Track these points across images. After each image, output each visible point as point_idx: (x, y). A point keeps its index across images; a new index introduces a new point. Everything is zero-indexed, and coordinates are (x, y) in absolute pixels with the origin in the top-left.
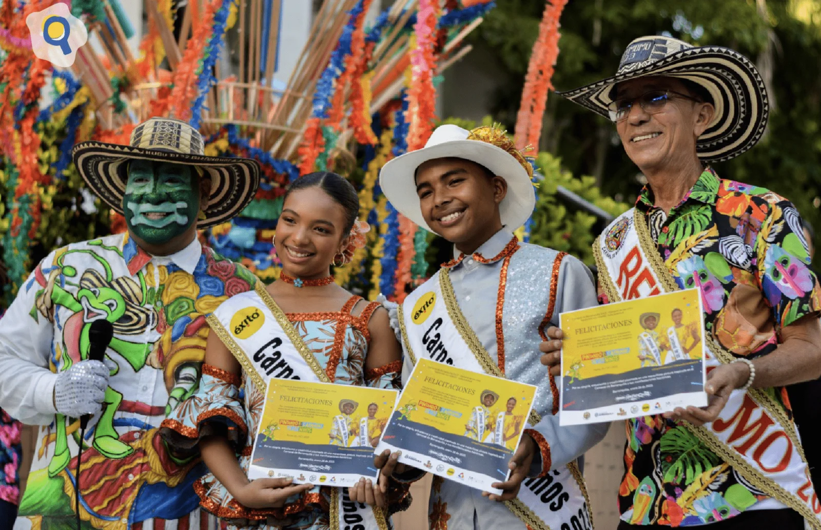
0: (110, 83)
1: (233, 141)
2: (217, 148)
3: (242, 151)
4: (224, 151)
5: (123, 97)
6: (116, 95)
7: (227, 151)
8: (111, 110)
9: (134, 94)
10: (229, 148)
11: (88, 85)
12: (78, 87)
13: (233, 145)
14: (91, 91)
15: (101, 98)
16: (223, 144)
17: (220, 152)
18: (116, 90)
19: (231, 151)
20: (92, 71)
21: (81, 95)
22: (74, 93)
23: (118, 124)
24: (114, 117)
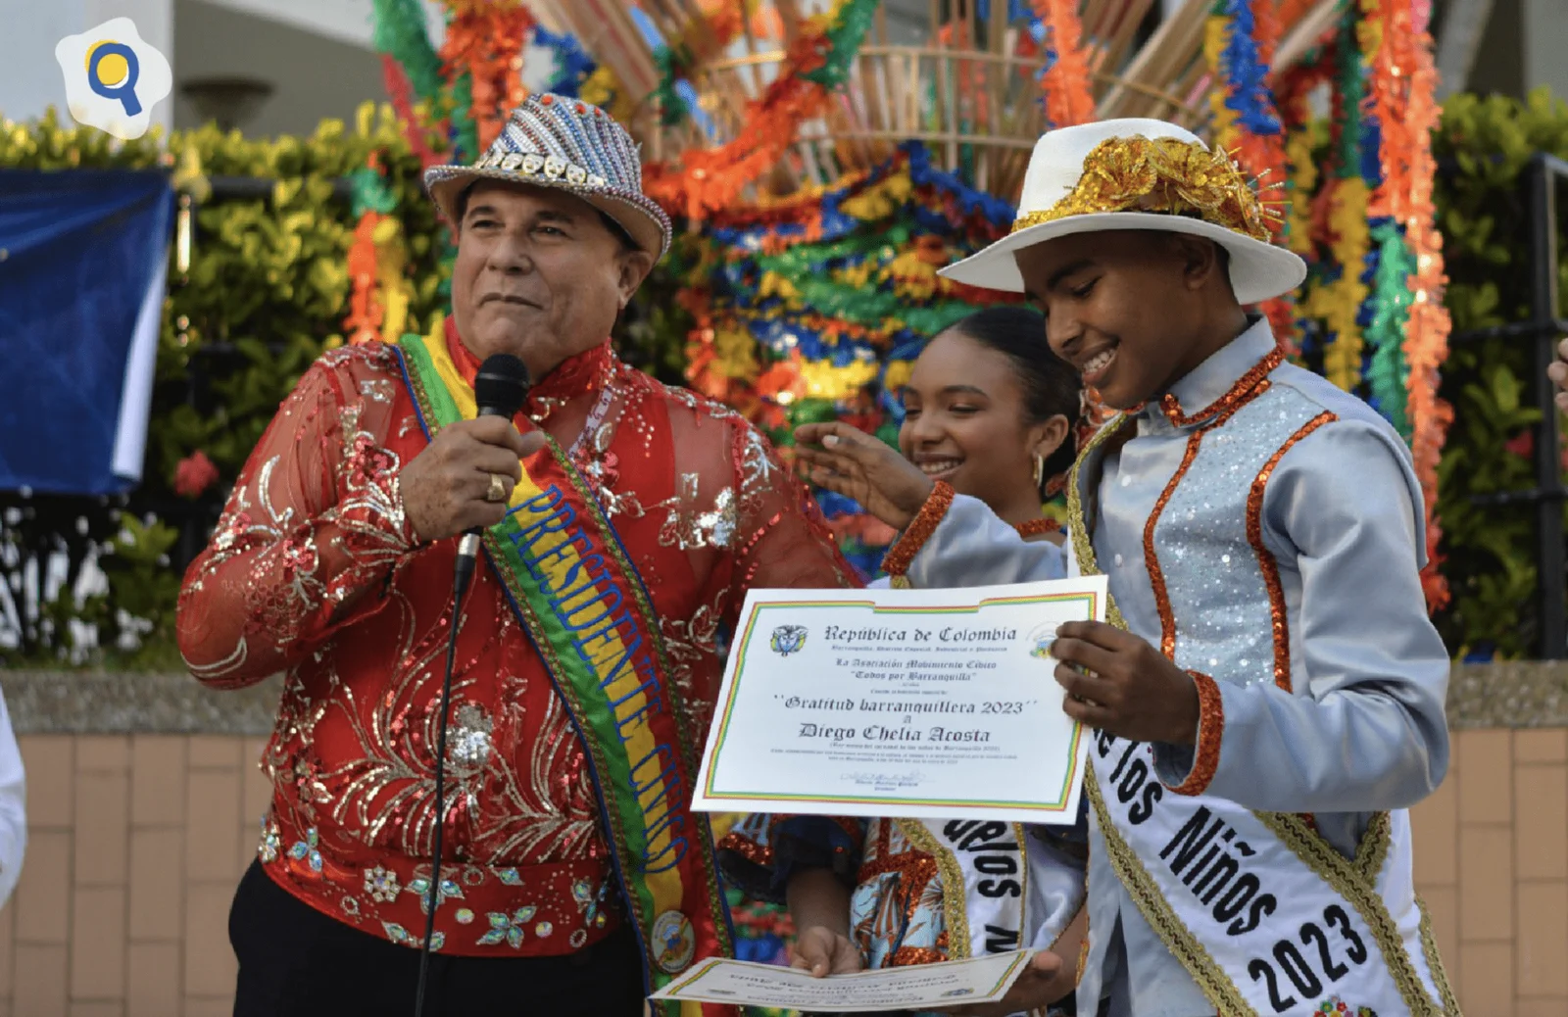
0: (653, 58)
1: (922, 178)
2: (886, 195)
3: (942, 200)
4: (903, 201)
5: (683, 89)
6: (667, 86)
7: (910, 202)
8: (657, 119)
9: (703, 79)
10: (914, 195)
11: (609, 66)
12: (590, 68)
13: (924, 187)
14: (615, 76)
15: (638, 93)
16: (899, 185)
17: (894, 202)
18: (666, 74)
19: (919, 200)
20: (614, 34)
21: (597, 86)
22: (581, 83)
23: (675, 148)
24: (665, 133)
